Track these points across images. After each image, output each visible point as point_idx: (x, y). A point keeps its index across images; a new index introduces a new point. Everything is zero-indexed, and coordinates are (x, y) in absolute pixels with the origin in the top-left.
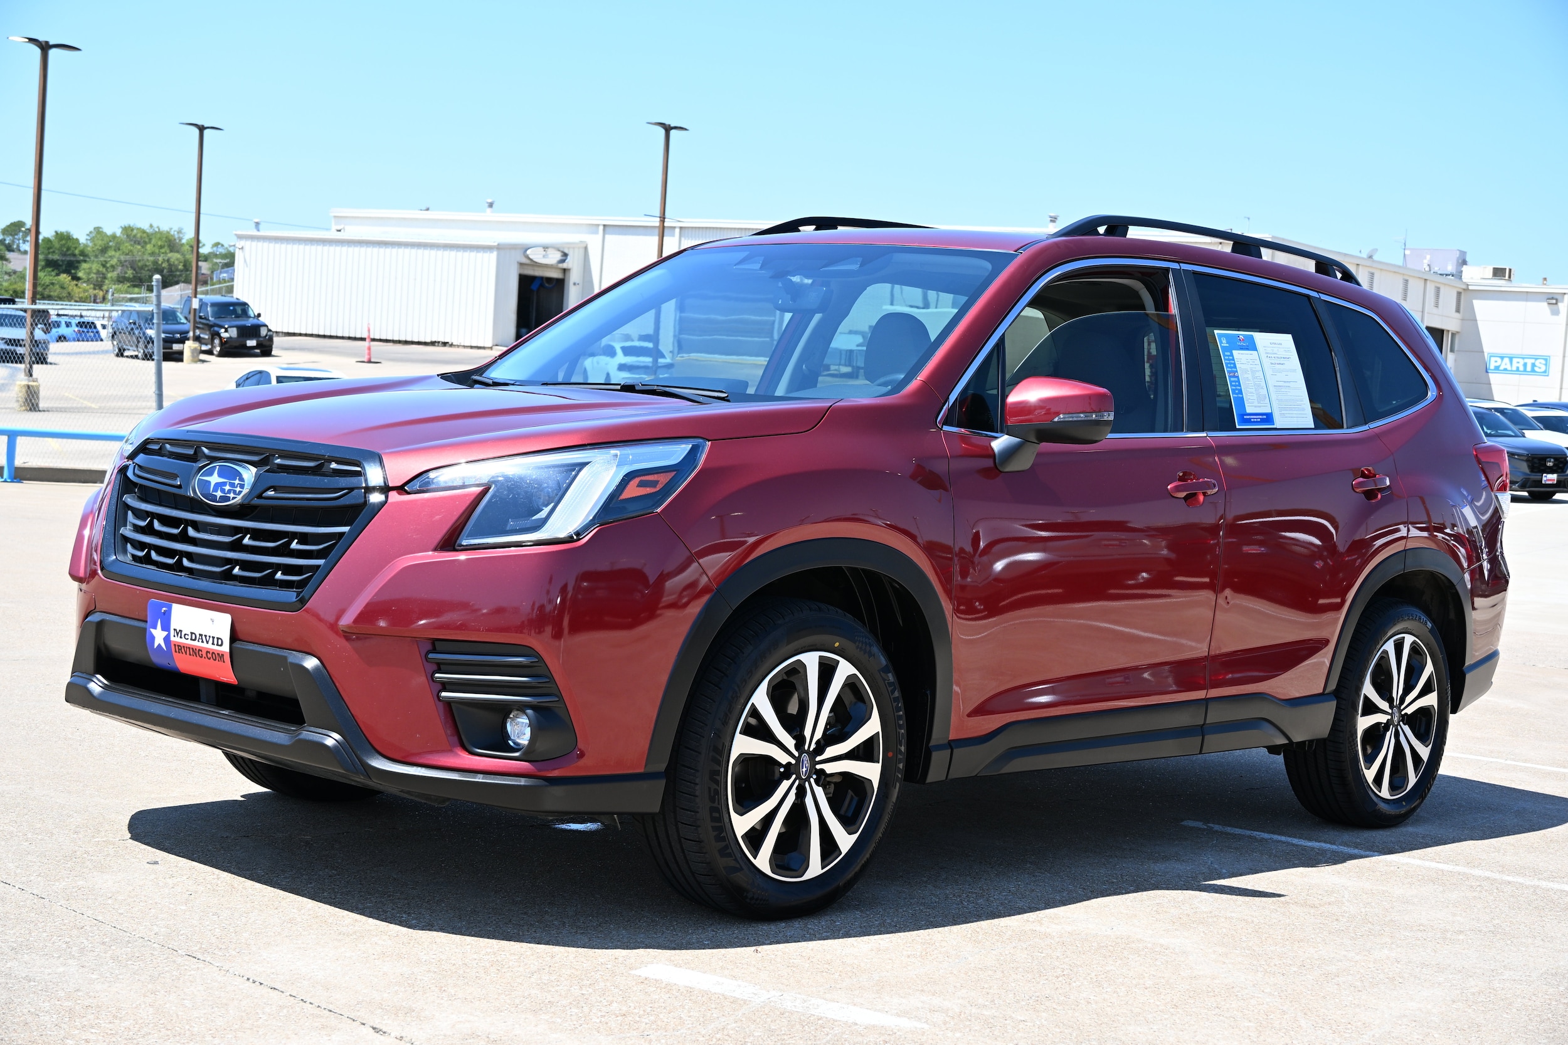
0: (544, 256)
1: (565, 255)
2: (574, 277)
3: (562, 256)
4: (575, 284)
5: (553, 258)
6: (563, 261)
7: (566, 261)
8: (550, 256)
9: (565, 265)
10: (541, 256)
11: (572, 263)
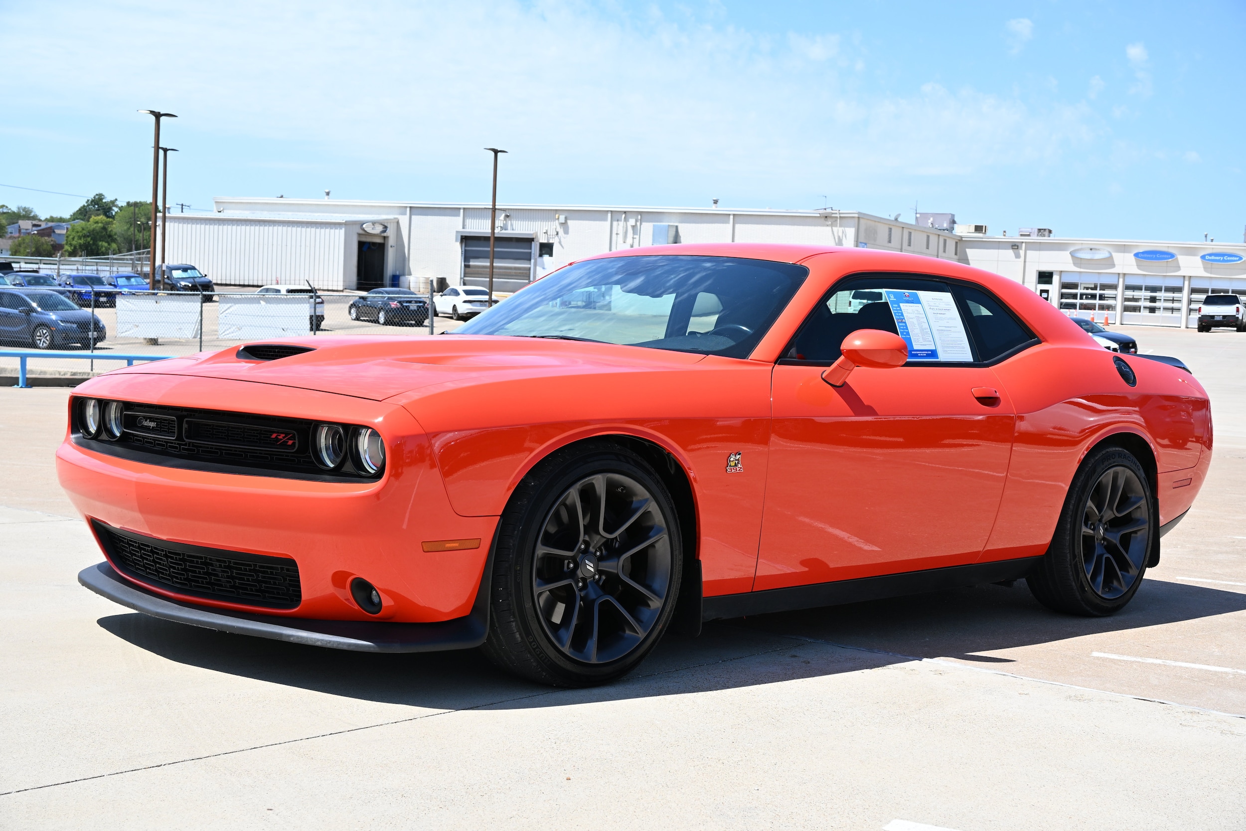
0: (373, 229)
1: (386, 227)
2: (391, 241)
3: (383, 228)
4: (391, 247)
5: (378, 229)
6: (384, 231)
7: (387, 231)
8: (377, 228)
9: (385, 234)
10: (371, 229)
11: (391, 233)
